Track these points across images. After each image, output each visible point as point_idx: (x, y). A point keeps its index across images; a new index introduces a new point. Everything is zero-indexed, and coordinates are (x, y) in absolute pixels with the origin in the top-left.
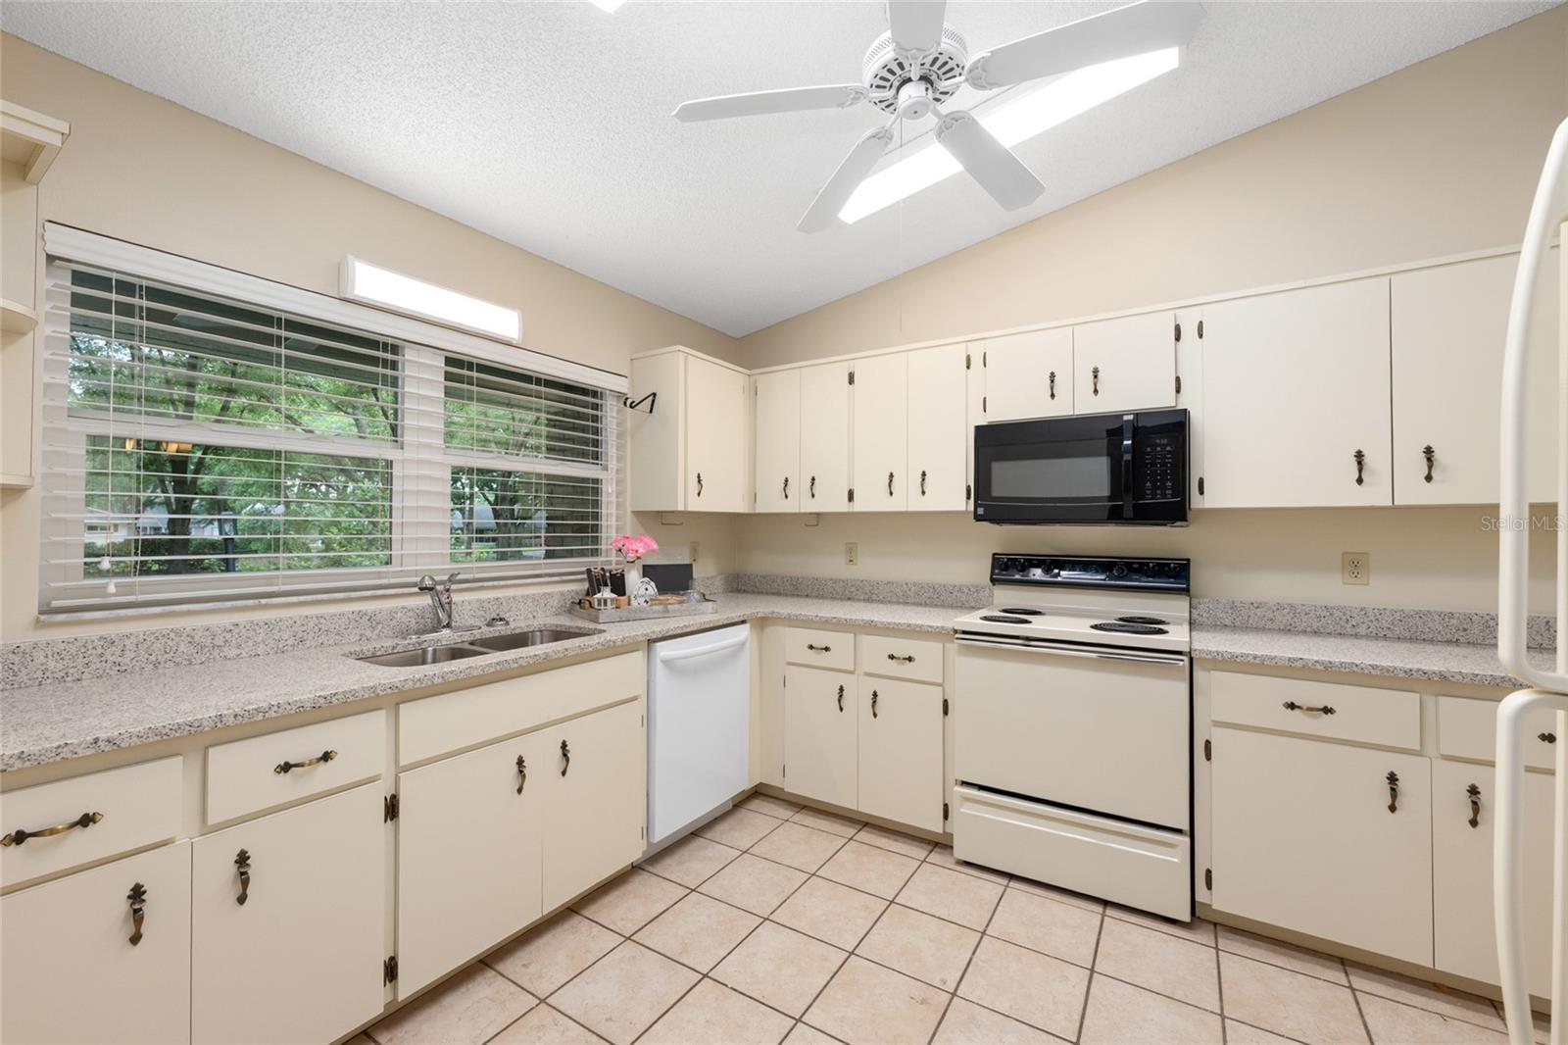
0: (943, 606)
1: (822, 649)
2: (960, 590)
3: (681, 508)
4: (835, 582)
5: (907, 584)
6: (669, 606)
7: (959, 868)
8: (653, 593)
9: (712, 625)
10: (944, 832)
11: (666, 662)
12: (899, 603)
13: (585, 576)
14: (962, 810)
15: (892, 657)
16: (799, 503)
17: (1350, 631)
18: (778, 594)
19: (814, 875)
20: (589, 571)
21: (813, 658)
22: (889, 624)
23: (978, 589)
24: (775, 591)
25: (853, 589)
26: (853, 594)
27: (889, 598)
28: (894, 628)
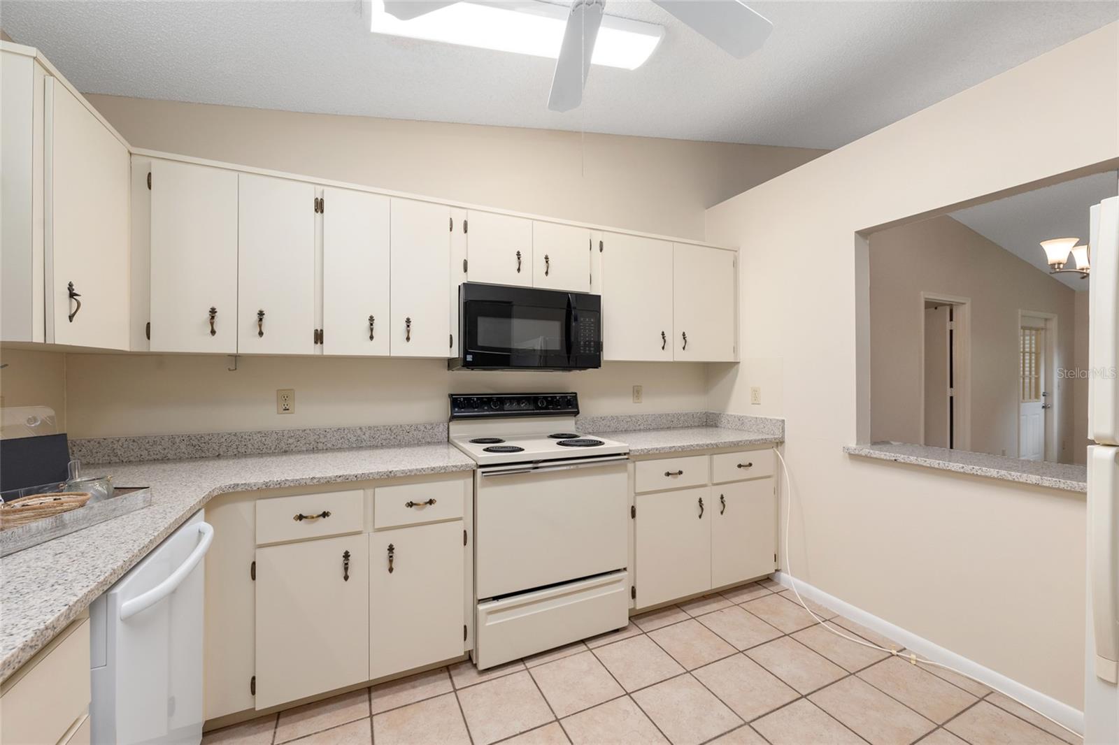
0: (400, 446)
1: (319, 516)
2: (417, 429)
3: (39, 338)
4: (265, 435)
5: (360, 428)
7: (485, 677)
10: (465, 653)
12: (351, 449)
14: (487, 624)
15: (411, 505)
17: (638, 428)
18: (164, 460)
21: (304, 529)
22: (410, 471)
23: (433, 426)
25: (291, 441)
26: (293, 446)
27: (339, 446)
28: (415, 475)
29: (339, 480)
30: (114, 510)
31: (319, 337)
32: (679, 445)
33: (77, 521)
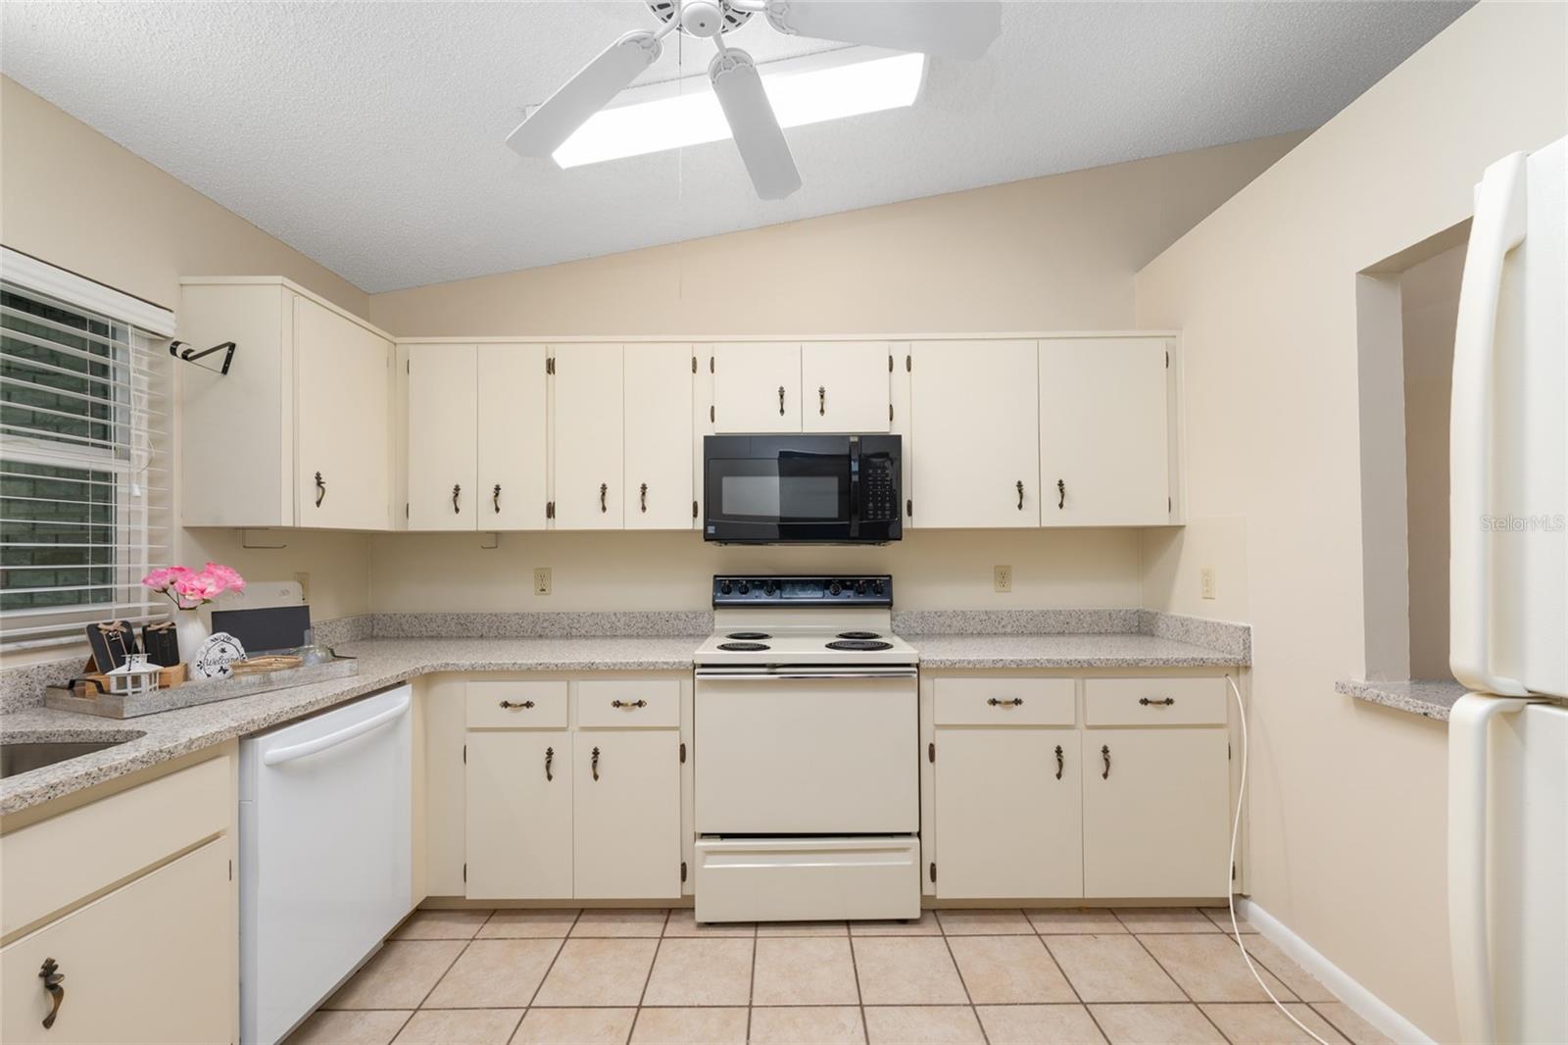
0: (658, 636)
1: (522, 705)
2: (677, 617)
3: (286, 522)
4: (522, 616)
5: (615, 614)
6: (273, 675)
7: (702, 933)
8: (236, 655)
9: (355, 694)
10: (682, 896)
11: (277, 766)
12: (605, 637)
13: (84, 637)
14: (706, 866)
15: (617, 704)
16: (476, 517)
17: (1001, 630)
18: (438, 637)
19: (529, 1007)
20: (93, 630)
21: (508, 717)
22: (614, 665)
23: (696, 615)
24: (434, 634)
25: (545, 624)
26: (547, 631)
27: (593, 632)
28: (620, 669)
29: (540, 668)
30: (319, 675)
31: (551, 511)
32: (1011, 658)
33: (283, 680)
